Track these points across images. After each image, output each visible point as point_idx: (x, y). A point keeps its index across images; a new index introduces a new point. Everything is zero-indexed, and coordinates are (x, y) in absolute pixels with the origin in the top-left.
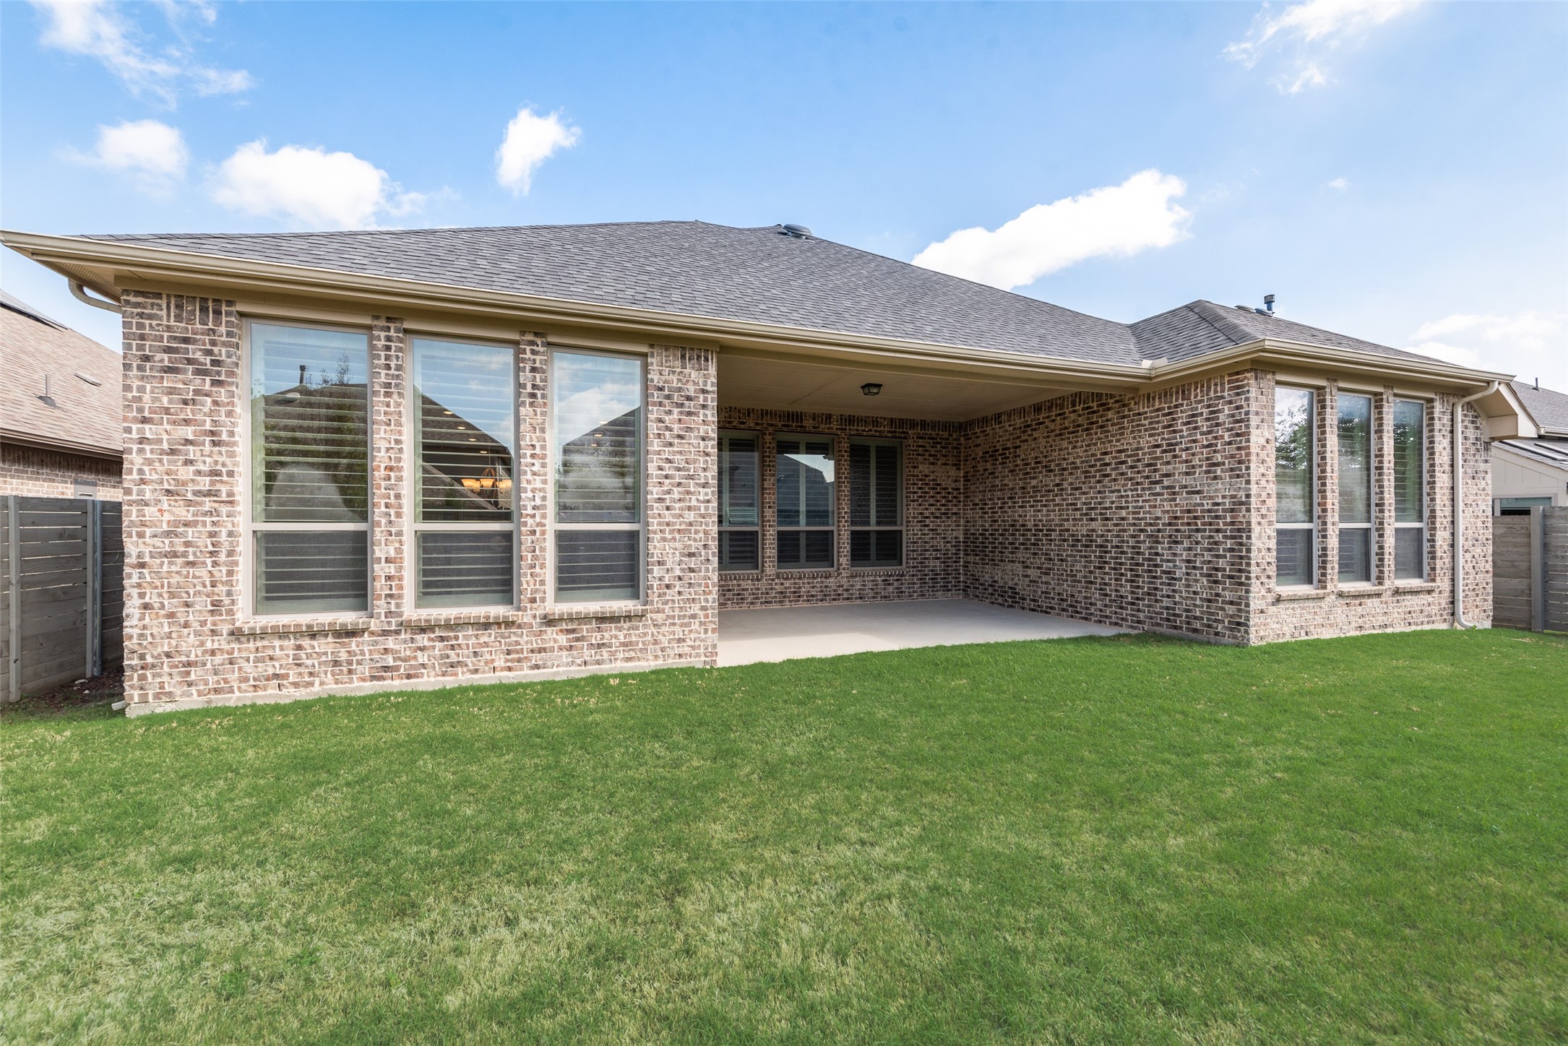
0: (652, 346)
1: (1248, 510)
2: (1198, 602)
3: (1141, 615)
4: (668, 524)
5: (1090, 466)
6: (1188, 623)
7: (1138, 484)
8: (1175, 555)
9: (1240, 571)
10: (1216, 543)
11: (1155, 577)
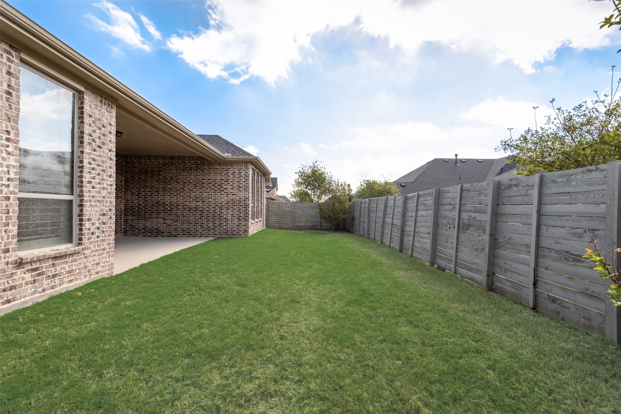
0: (86, 88)
1: (249, 200)
2: (235, 226)
3: (216, 232)
4: (93, 197)
5: (197, 183)
6: (232, 233)
7: (216, 191)
8: (228, 213)
9: (246, 217)
10: (240, 209)
11: (221, 220)
